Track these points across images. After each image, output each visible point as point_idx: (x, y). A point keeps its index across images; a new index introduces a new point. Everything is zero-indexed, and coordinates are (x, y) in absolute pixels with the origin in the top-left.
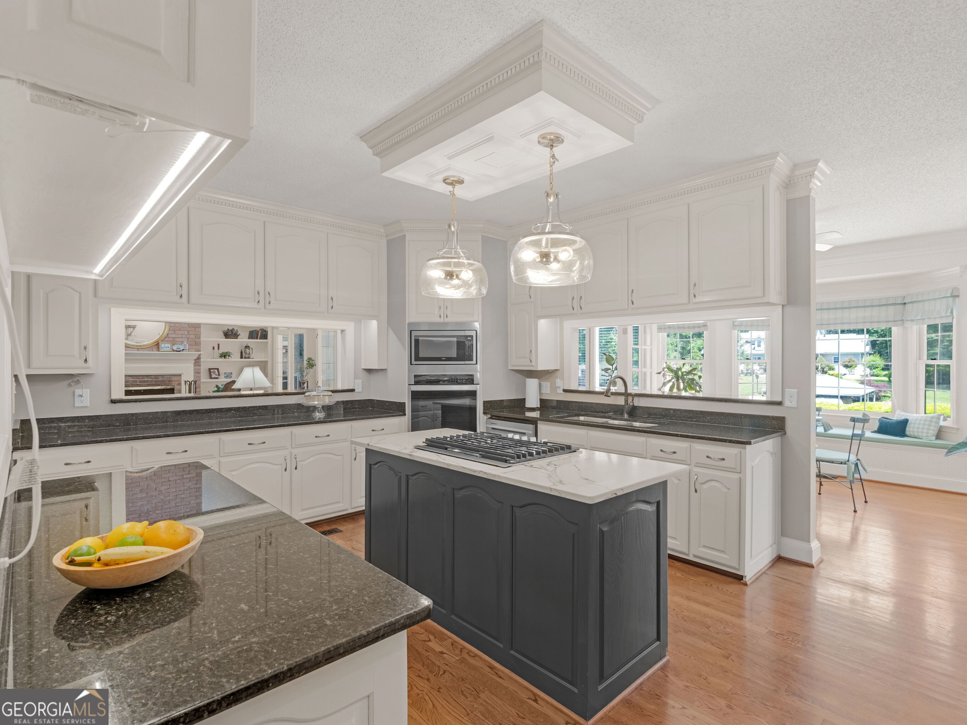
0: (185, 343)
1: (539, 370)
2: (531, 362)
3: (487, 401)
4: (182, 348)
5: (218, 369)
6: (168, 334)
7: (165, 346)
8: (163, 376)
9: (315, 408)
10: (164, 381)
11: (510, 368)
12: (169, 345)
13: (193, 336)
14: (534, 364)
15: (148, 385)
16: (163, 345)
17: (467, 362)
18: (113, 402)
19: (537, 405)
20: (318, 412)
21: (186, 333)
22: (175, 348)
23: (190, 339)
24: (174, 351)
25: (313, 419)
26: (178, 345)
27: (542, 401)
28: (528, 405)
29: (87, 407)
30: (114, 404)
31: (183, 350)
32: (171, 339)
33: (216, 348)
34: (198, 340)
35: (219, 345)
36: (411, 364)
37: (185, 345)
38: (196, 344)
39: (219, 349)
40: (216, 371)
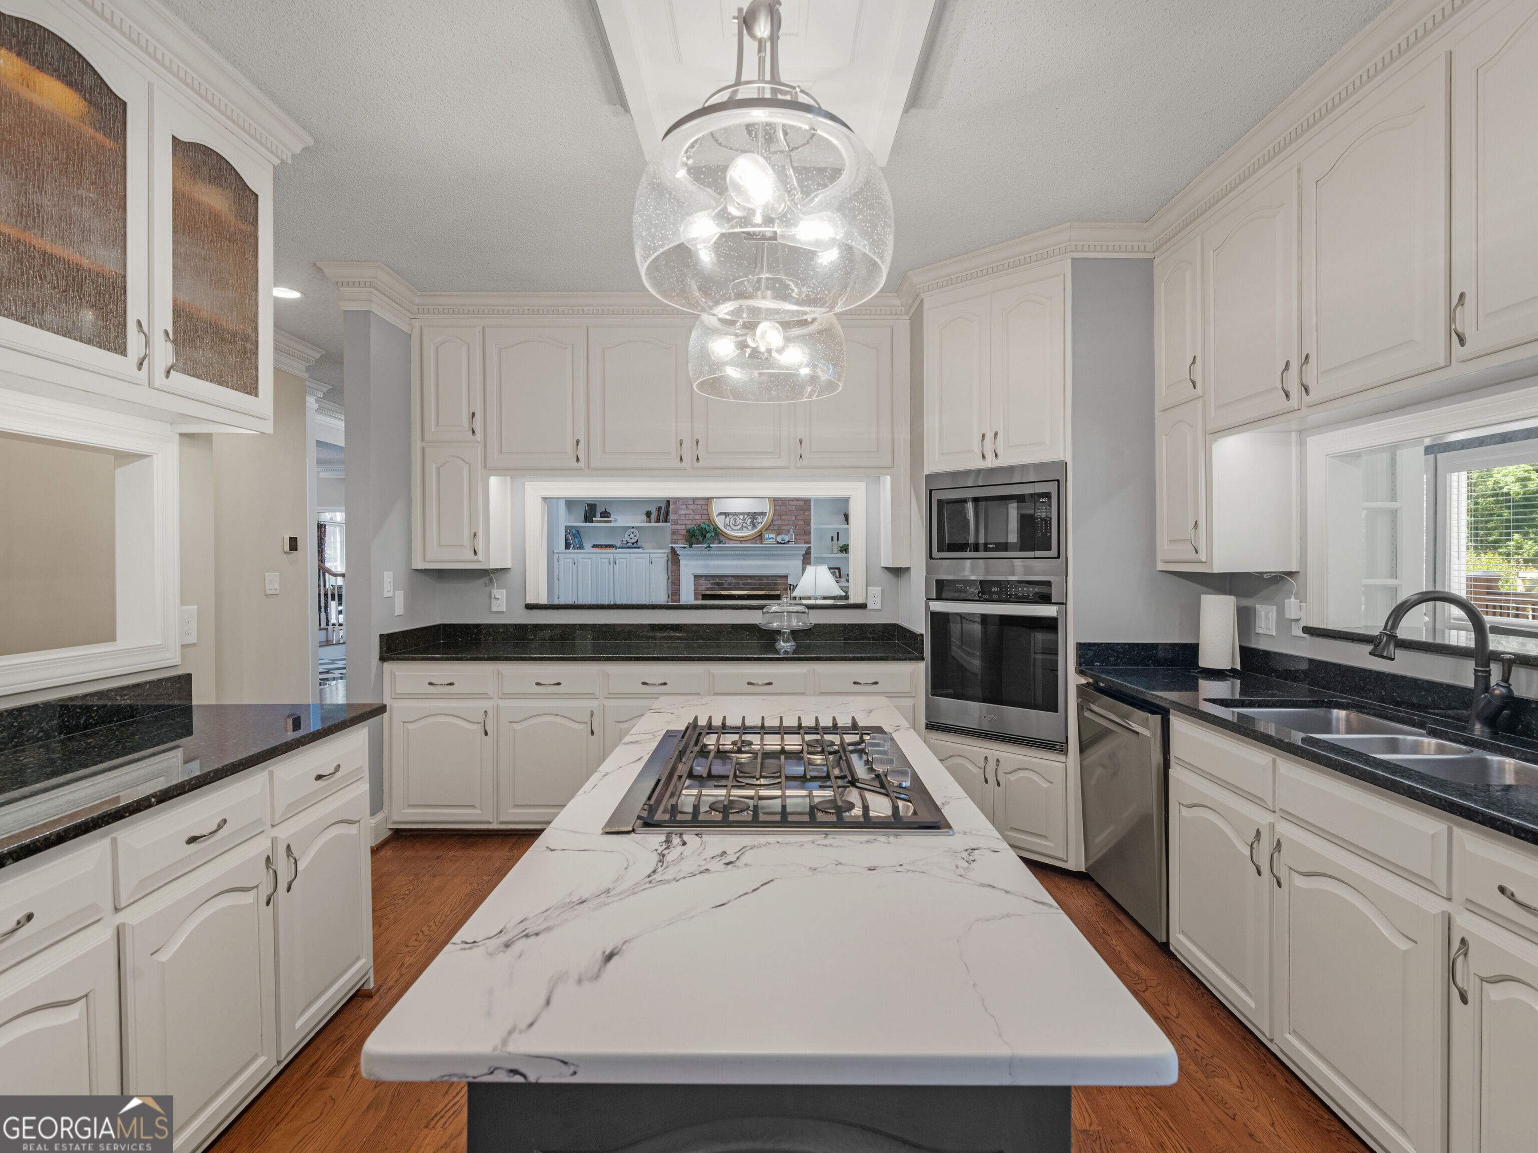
0: (792, 533)
1: (1215, 571)
2: (1197, 552)
3: (1084, 644)
4: (787, 538)
5: (839, 569)
6: (772, 520)
7: (770, 537)
8: (767, 577)
9: (778, 632)
10: (768, 584)
11: (1161, 567)
12: (773, 536)
13: (801, 523)
14: (1203, 556)
15: (752, 589)
16: (767, 536)
17: (1038, 554)
18: (529, 607)
19: (1233, 662)
20: (784, 641)
21: (794, 518)
22: (779, 539)
23: (798, 527)
24: (778, 543)
25: (777, 652)
26: (783, 536)
27: (1247, 653)
28: (1207, 660)
29: (503, 612)
30: (530, 611)
31: (789, 541)
32: (776, 527)
33: (835, 539)
34: (807, 528)
35: (838, 533)
36: (931, 558)
37: (791, 535)
38: (804, 533)
39: (838, 540)
40: (837, 571)
